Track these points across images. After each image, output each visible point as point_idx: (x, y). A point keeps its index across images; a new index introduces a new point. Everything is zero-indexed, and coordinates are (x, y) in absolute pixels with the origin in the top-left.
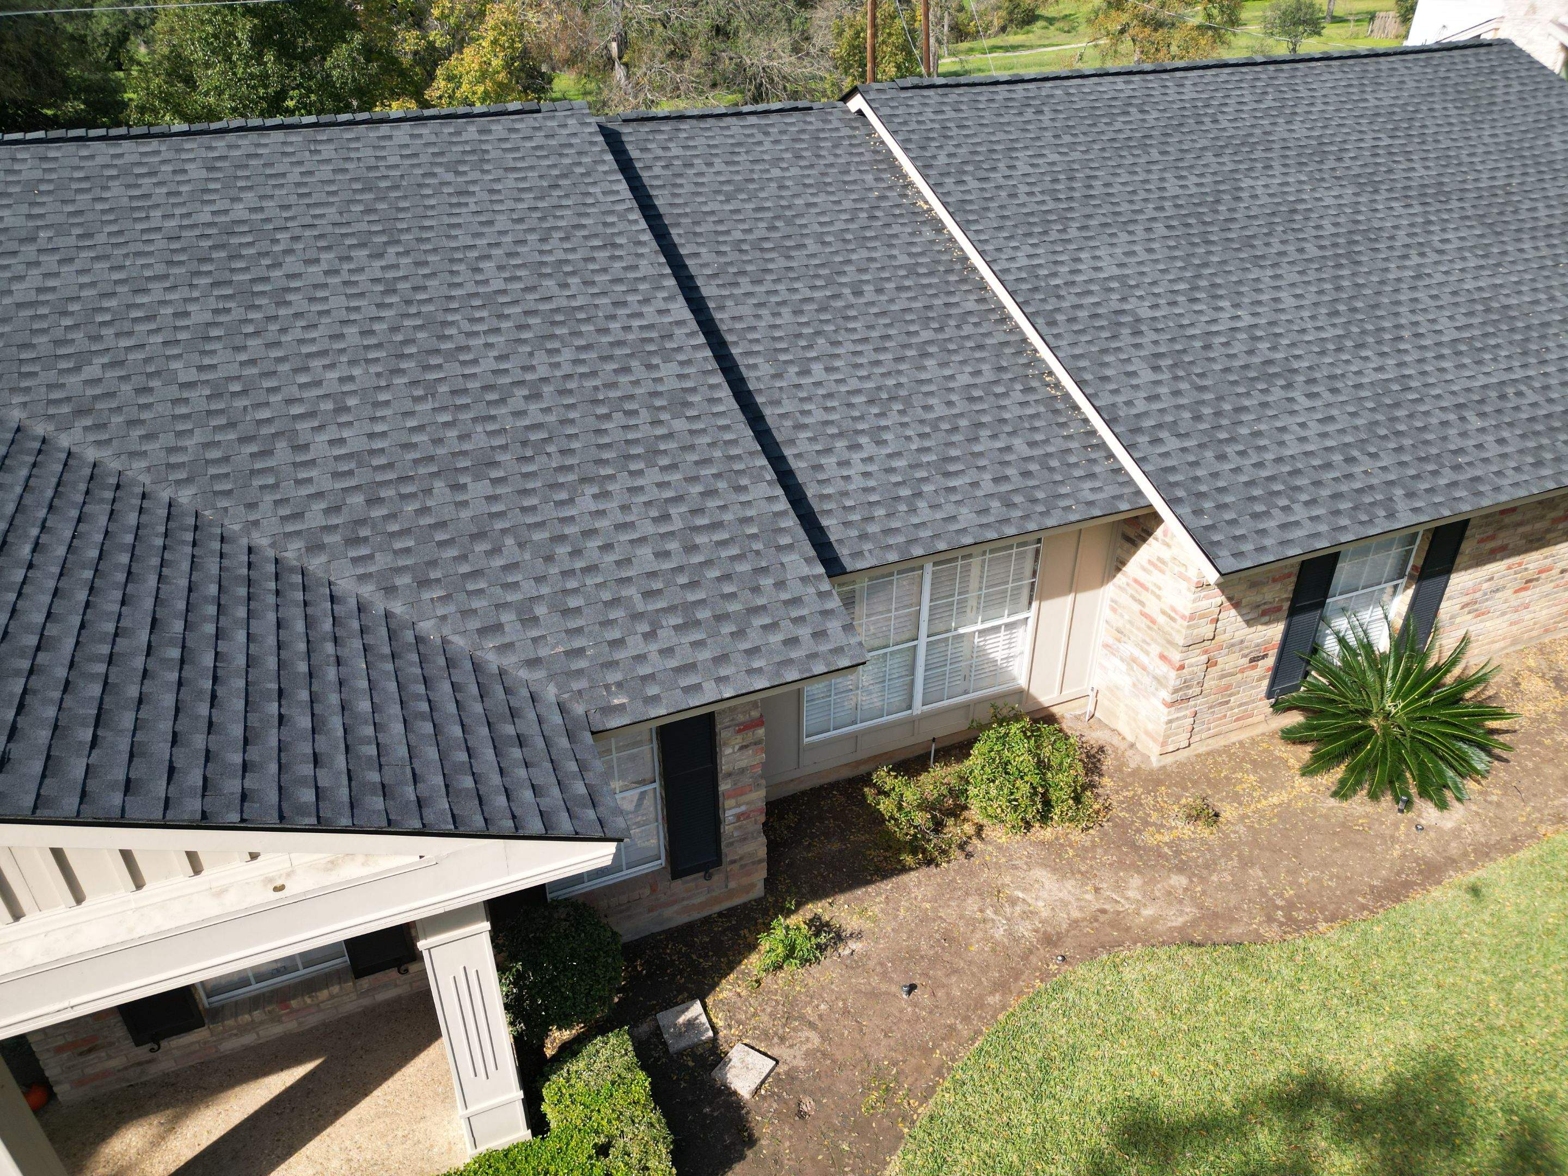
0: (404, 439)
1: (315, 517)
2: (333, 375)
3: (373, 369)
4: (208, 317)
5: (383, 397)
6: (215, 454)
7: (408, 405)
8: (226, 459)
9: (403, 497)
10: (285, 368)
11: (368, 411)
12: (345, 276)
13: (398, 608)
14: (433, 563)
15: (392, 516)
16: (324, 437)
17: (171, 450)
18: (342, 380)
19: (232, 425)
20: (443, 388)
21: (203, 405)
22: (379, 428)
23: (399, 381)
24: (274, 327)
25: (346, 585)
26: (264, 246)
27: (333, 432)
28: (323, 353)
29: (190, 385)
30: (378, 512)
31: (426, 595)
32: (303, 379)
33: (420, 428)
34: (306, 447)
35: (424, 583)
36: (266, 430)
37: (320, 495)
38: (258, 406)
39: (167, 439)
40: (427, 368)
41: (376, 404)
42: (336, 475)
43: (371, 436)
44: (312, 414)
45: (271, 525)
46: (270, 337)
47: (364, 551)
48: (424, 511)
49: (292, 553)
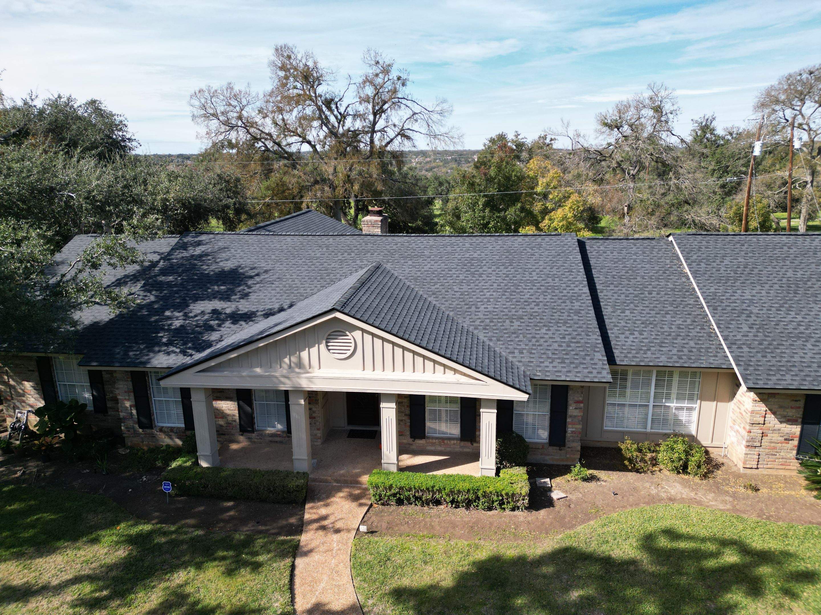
0: (502, 310)
1: (477, 323)
2: (488, 294)
3: (498, 294)
4: (463, 278)
5: (499, 300)
6: (459, 306)
7: (505, 303)
8: (461, 308)
9: (498, 322)
10: (478, 291)
11: (495, 302)
12: (497, 272)
13: (491, 344)
14: (502, 337)
15: (495, 325)
16: (483, 307)
17: (450, 304)
18: (490, 295)
19: (464, 301)
20: (514, 300)
21: (459, 296)
22: (497, 306)
23: (504, 297)
24: (477, 282)
25: (481, 337)
26: (479, 264)
27: (485, 306)
28: (488, 289)
29: (457, 292)
30: (492, 324)
31: (499, 343)
32: (481, 294)
33: (506, 308)
34: (479, 308)
35: (498, 340)
36: (471, 303)
37: (480, 318)
38: (470, 298)
39: (450, 302)
40: (511, 295)
41: (497, 301)
42: (484, 315)
43: (494, 308)
44: (482, 301)
45: (468, 322)
46: (476, 284)
47: (487, 331)
48: (503, 326)
49: (471, 329)
